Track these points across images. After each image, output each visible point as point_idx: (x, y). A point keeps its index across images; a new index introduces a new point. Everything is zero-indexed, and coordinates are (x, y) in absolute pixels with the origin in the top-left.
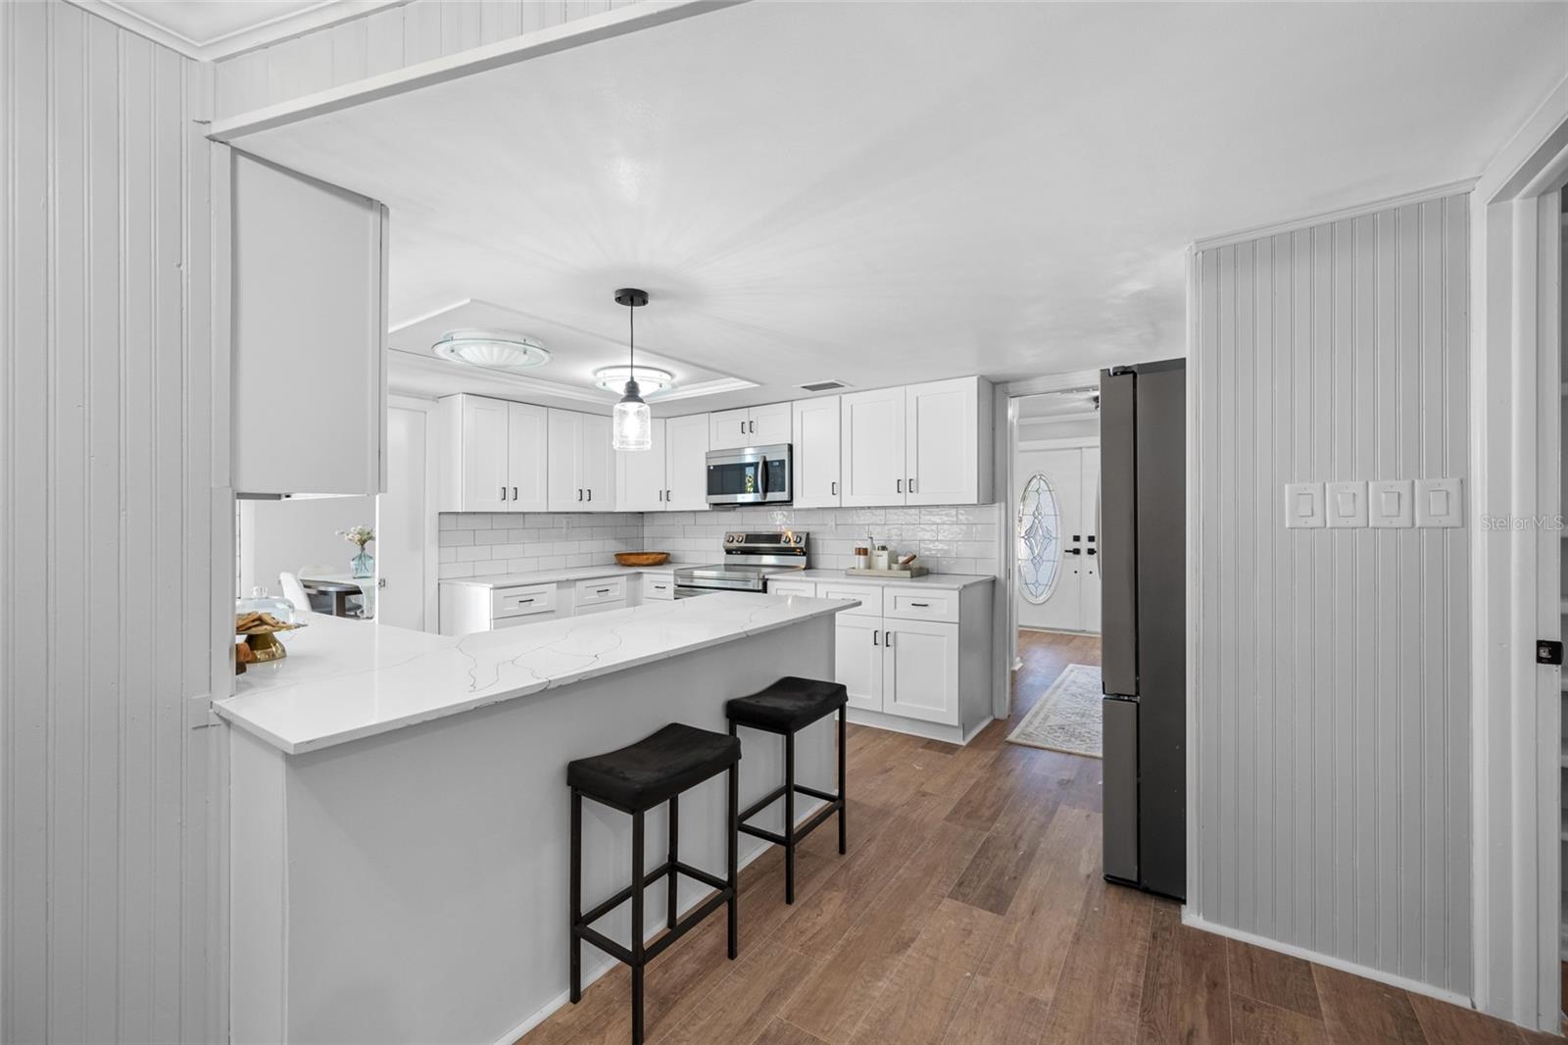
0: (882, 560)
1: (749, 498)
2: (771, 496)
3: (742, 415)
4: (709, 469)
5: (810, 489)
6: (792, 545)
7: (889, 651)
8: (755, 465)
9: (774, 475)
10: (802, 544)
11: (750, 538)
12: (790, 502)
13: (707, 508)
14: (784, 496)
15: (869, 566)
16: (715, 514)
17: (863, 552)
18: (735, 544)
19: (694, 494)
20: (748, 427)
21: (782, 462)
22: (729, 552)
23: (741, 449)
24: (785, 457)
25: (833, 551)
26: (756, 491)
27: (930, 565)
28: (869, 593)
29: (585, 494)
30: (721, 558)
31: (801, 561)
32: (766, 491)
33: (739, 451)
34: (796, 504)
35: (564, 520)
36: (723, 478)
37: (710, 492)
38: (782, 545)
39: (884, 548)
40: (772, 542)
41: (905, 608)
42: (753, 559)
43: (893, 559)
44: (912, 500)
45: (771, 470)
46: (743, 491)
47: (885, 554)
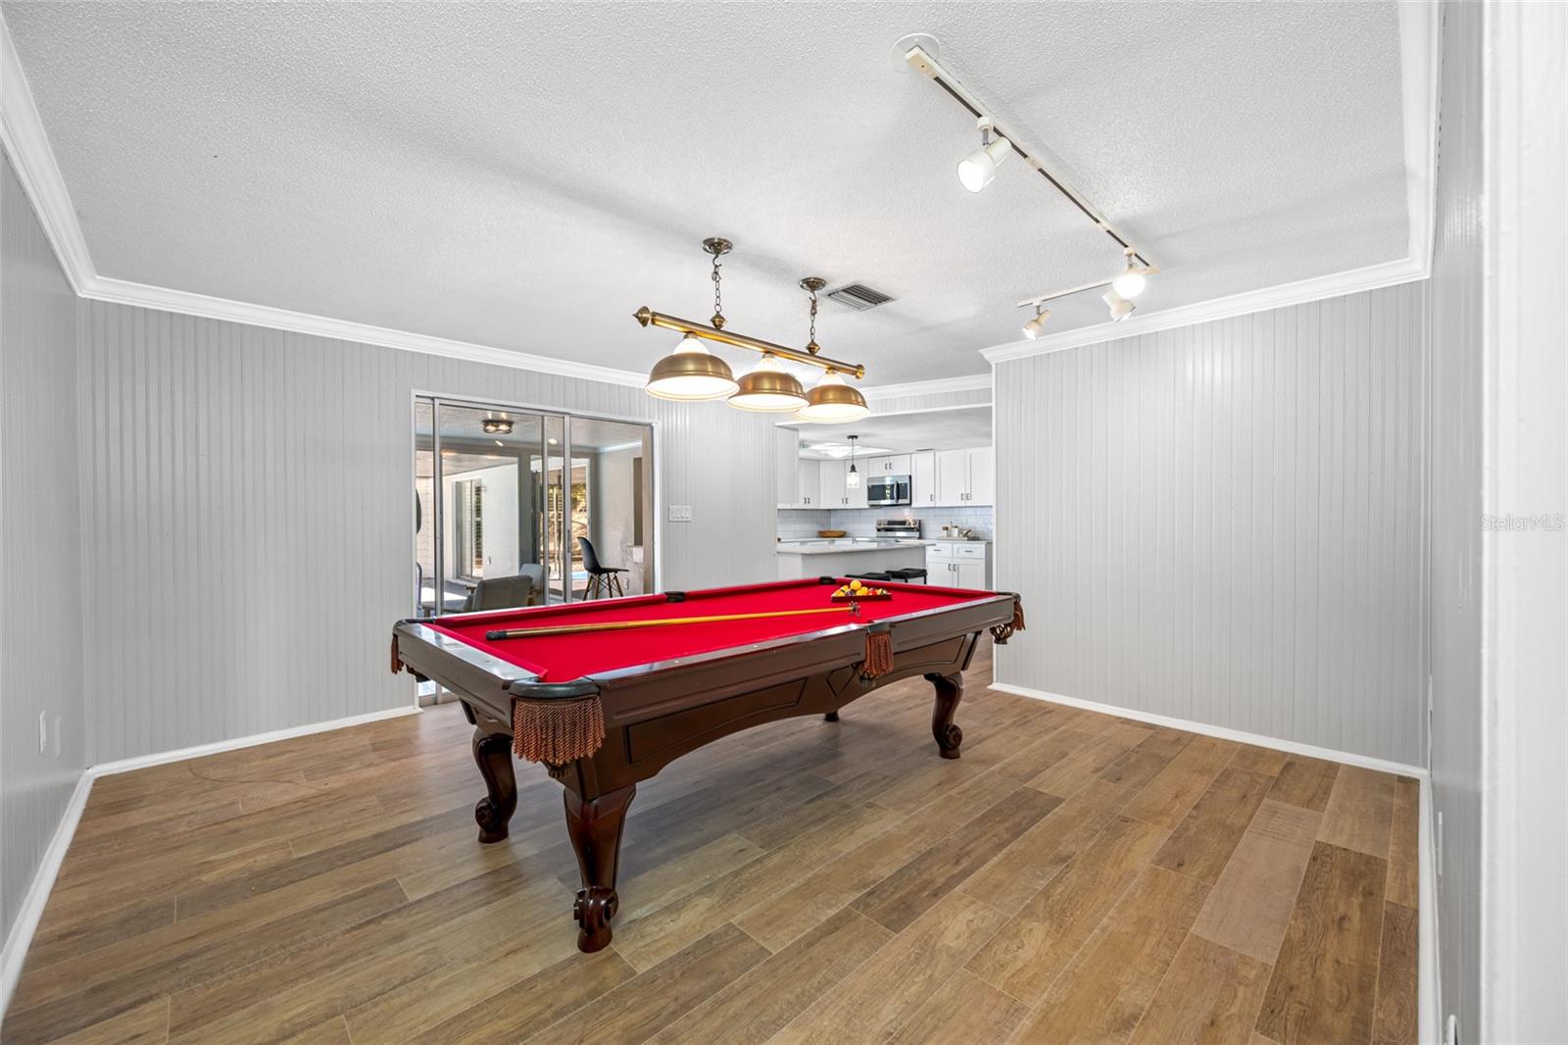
0: (955, 532)
1: (888, 502)
2: (901, 501)
3: (886, 460)
4: (869, 488)
5: (920, 498)
6: (912, 526)
7: (955, 573)
8: (892, 486)
9: (902, 491)
10: (917, 526)
11: (890, 523)
12: (910, 504)
13: (867, 507)
14: (907, 501)
15: (949, 535)
16: (871, 511)
17: (947, 529)
18: (882, 526)
19: (863, 502)
20: (888, 466)
21: (906, 484)
22: (879, 530)
23: (884, 477)
24: (907, 481)
25: (933, 529)
26: (892, 498)
27: (981, 536)
28: (946, 548)
29: (807, 501)
30: (875, 533)
31: (917, 534)
32: (898, 498)
33: (883, 478)
34: (913, 505)
35: (794, 513)
36: (876, 492)
37: (869, 499)
38: (906, 526)
39: (956, 527)
40: (902, 524)
41: (962, 553)
42: (890, 534)
43: (960, 532)
44: (969, 503)
45: (901, 488)
46: (884, 498)
47: (956, 530)
